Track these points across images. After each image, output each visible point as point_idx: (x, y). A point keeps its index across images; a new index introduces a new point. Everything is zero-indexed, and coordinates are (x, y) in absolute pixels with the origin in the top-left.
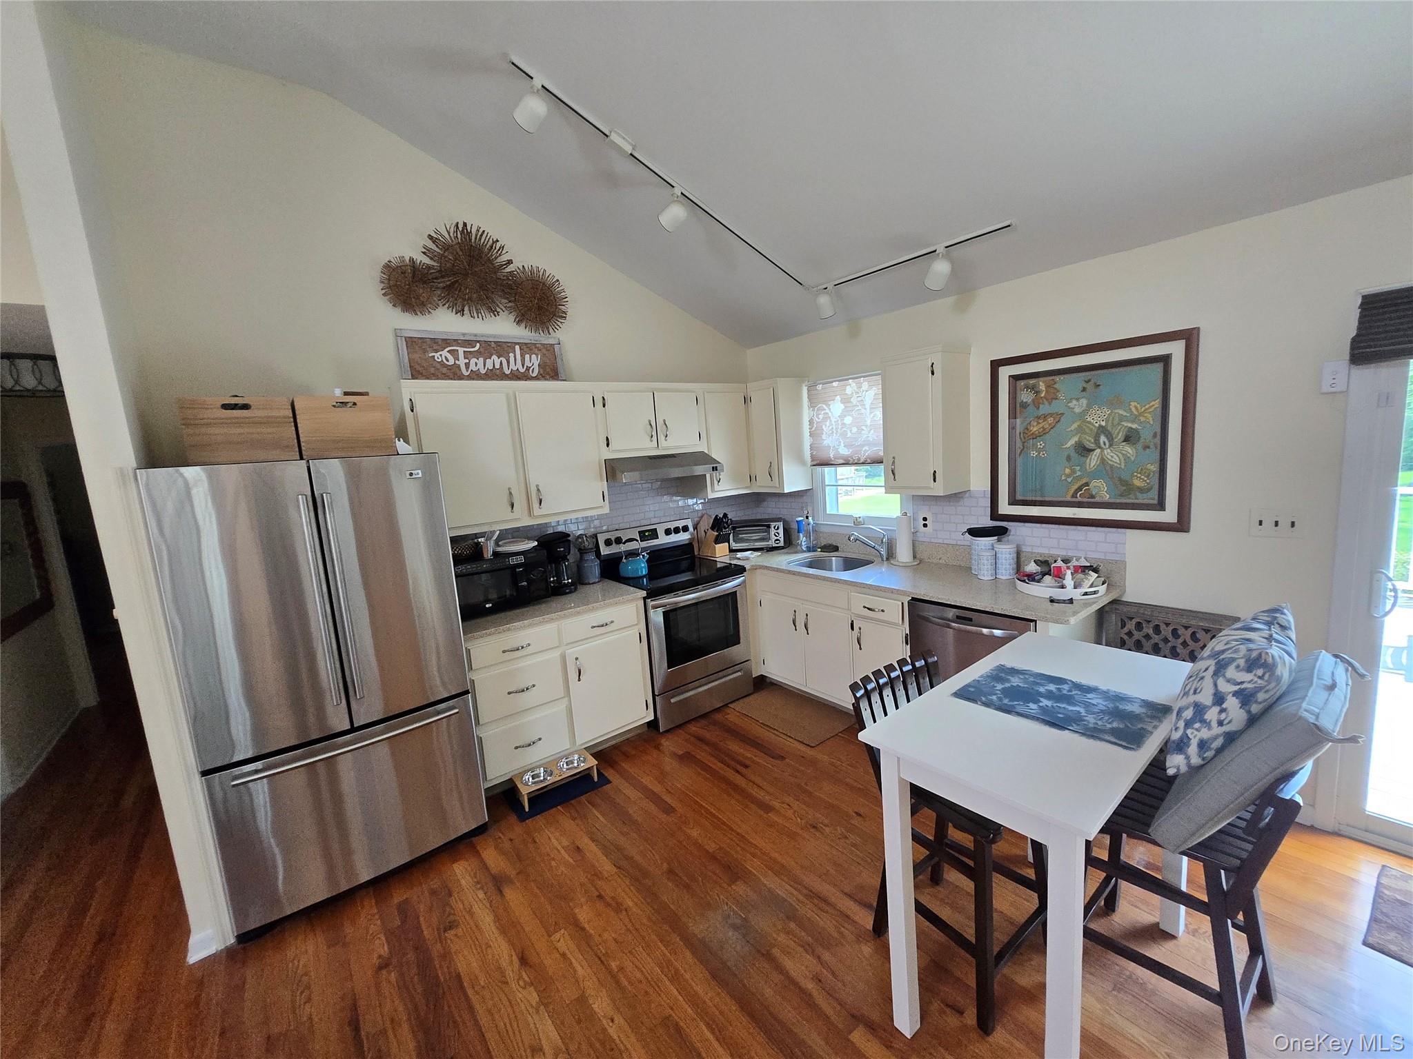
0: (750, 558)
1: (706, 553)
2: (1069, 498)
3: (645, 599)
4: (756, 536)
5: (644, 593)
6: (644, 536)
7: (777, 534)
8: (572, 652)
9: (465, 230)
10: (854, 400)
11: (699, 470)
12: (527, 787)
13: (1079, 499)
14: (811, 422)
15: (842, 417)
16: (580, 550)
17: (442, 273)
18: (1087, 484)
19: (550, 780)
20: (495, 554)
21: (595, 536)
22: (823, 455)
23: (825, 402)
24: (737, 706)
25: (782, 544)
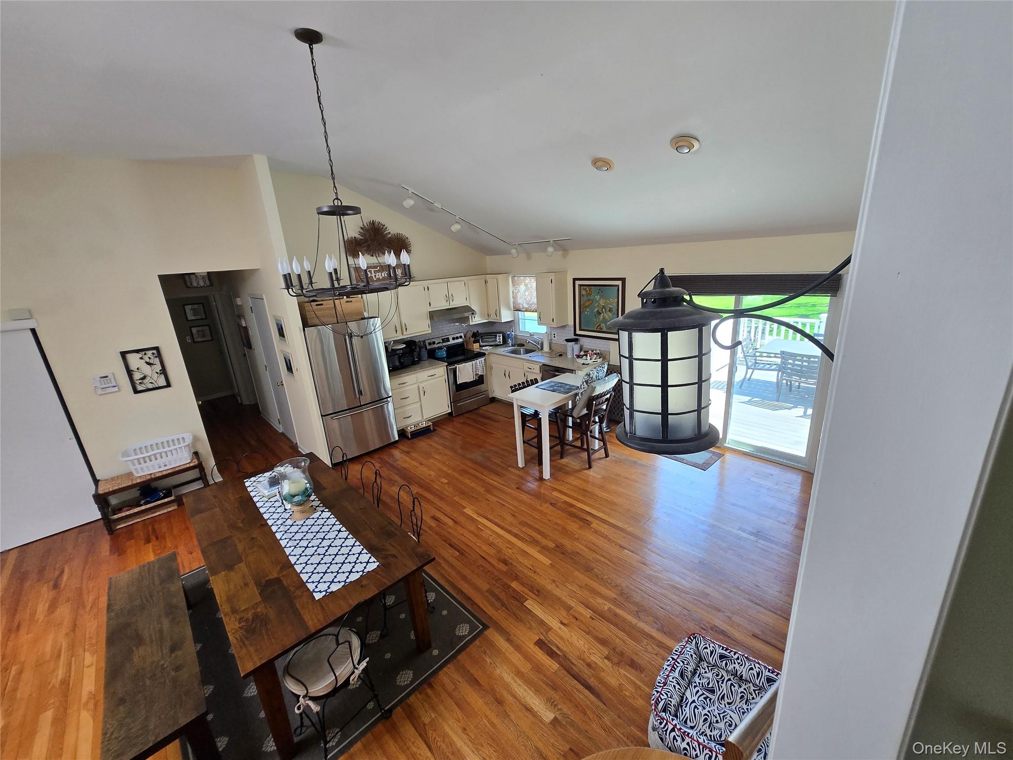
0: (487, 349)
1: (470, 347)
2: (595, 329)
3: (447, 366)
4: (490, 340)
5: (447, 364)
6: (444, 341)
7: (499, 339)
8: (421, 385)
9: (373, 223)
10: (529, 286)
11: (466, 314)
12: (409, 430)
13: (598, 330)
14: (513, 292)
15: (525, 292)
16: (419, 347)
17: (366, 241)
18: (600, 325)
19: (416, 429)
20: (392, 350)
21: (424, 341)
22: (518, 307)
23: (518, 285)
24: (484, 408)
25: (501, 343)
